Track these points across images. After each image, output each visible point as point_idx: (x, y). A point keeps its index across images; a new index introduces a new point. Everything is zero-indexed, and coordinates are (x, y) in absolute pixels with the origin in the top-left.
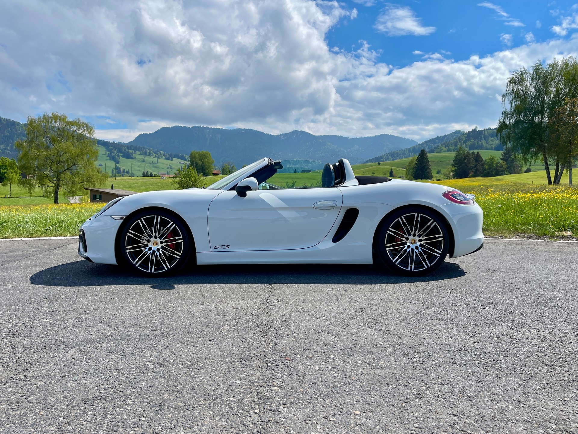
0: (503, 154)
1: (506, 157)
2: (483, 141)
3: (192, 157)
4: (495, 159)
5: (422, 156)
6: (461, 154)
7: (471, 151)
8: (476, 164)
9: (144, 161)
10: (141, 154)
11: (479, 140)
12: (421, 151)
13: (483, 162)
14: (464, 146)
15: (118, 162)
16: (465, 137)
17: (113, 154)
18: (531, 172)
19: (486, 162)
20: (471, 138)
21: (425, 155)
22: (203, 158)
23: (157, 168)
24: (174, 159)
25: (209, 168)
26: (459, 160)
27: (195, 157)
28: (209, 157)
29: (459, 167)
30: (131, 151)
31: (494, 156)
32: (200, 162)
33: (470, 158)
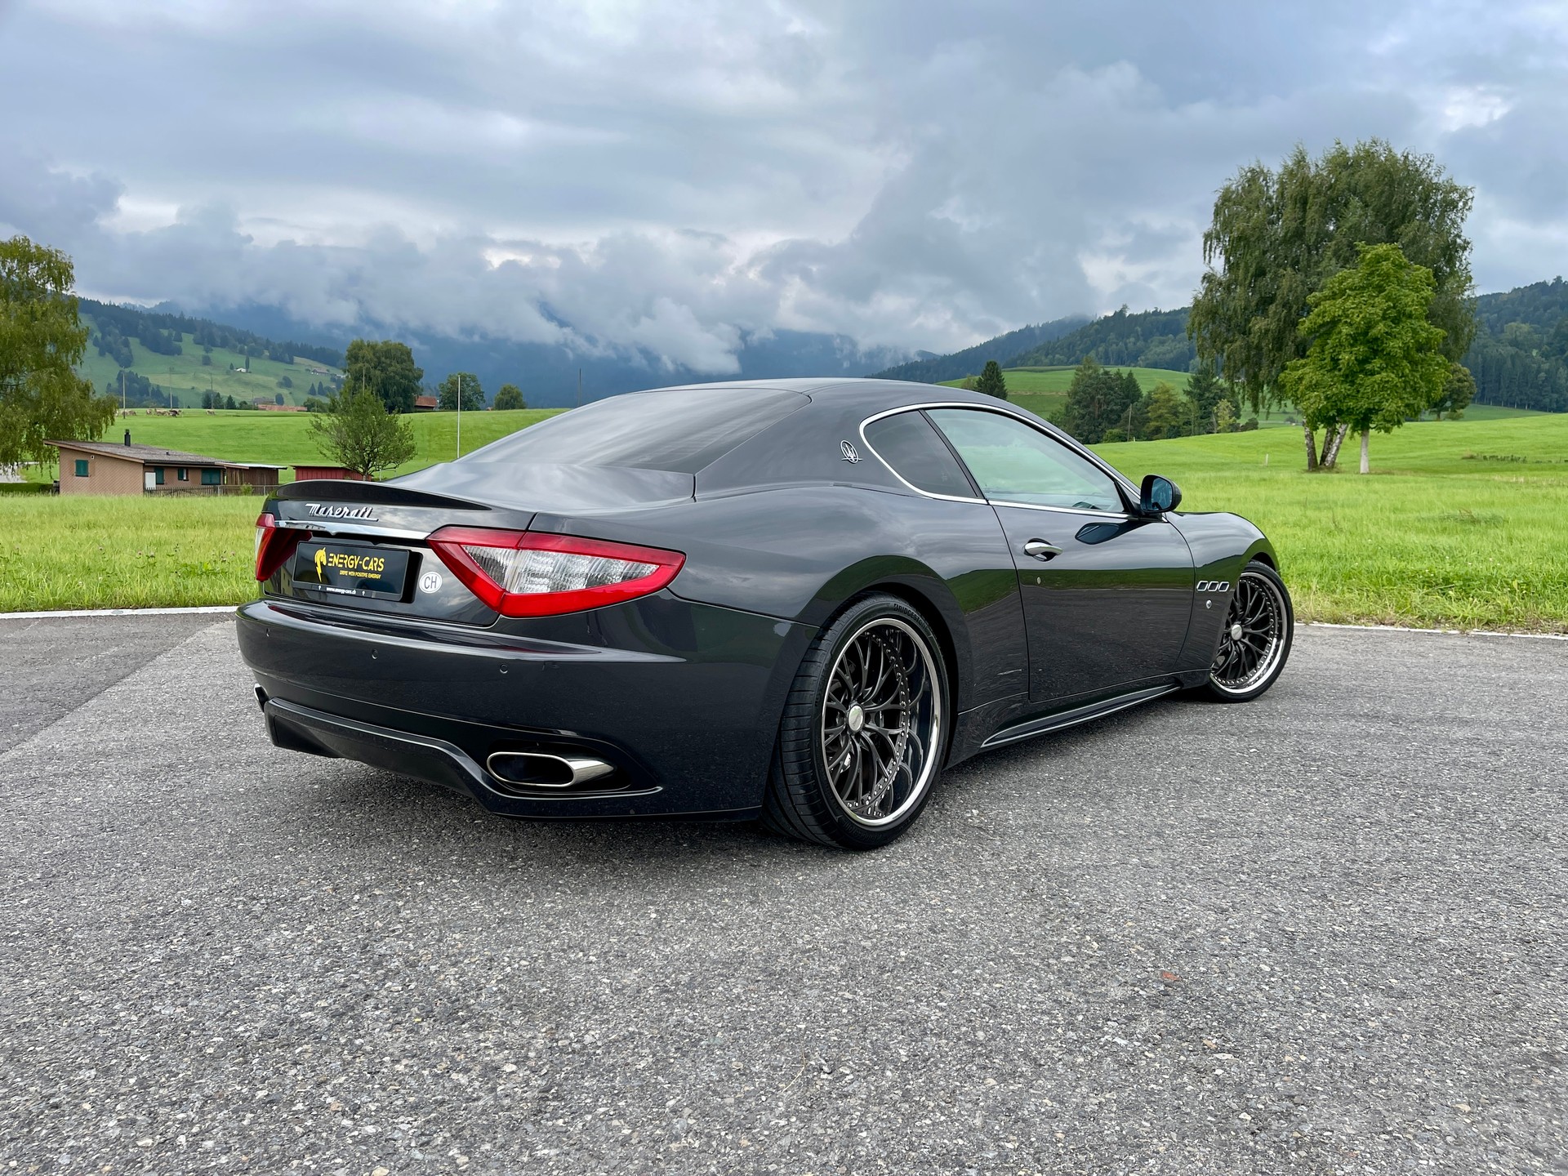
1: (1200, 388)
2: (1140, 344)
3: (354, 356)
4: (1172, 392)
5: (991, 378)
6: (1090, 377)
7: (1113, 370)
8: (1124, 403)
9: (207, 361)
10: (197, 342)
11: (1132, 339)
12: (988, 365)
13: (1143, 400)
14: (1092, 354)
15: (127, 362)
16: (1097, 330)
17: (109, 338)
18: (1257, 428)
19: (1150, 401)
20: (1112, 336)
21: (998, 375)
22: (388, 361)
23: (247, 384)
24: (297, 359)
25: (404, 391)
26: (1084, 392)
27: (363, 358)
28: (405, 361)
29: (1081, 411)
30: (165, 332)
31: (1169, 385)
32: (378, 372)
33: (1111, 388)
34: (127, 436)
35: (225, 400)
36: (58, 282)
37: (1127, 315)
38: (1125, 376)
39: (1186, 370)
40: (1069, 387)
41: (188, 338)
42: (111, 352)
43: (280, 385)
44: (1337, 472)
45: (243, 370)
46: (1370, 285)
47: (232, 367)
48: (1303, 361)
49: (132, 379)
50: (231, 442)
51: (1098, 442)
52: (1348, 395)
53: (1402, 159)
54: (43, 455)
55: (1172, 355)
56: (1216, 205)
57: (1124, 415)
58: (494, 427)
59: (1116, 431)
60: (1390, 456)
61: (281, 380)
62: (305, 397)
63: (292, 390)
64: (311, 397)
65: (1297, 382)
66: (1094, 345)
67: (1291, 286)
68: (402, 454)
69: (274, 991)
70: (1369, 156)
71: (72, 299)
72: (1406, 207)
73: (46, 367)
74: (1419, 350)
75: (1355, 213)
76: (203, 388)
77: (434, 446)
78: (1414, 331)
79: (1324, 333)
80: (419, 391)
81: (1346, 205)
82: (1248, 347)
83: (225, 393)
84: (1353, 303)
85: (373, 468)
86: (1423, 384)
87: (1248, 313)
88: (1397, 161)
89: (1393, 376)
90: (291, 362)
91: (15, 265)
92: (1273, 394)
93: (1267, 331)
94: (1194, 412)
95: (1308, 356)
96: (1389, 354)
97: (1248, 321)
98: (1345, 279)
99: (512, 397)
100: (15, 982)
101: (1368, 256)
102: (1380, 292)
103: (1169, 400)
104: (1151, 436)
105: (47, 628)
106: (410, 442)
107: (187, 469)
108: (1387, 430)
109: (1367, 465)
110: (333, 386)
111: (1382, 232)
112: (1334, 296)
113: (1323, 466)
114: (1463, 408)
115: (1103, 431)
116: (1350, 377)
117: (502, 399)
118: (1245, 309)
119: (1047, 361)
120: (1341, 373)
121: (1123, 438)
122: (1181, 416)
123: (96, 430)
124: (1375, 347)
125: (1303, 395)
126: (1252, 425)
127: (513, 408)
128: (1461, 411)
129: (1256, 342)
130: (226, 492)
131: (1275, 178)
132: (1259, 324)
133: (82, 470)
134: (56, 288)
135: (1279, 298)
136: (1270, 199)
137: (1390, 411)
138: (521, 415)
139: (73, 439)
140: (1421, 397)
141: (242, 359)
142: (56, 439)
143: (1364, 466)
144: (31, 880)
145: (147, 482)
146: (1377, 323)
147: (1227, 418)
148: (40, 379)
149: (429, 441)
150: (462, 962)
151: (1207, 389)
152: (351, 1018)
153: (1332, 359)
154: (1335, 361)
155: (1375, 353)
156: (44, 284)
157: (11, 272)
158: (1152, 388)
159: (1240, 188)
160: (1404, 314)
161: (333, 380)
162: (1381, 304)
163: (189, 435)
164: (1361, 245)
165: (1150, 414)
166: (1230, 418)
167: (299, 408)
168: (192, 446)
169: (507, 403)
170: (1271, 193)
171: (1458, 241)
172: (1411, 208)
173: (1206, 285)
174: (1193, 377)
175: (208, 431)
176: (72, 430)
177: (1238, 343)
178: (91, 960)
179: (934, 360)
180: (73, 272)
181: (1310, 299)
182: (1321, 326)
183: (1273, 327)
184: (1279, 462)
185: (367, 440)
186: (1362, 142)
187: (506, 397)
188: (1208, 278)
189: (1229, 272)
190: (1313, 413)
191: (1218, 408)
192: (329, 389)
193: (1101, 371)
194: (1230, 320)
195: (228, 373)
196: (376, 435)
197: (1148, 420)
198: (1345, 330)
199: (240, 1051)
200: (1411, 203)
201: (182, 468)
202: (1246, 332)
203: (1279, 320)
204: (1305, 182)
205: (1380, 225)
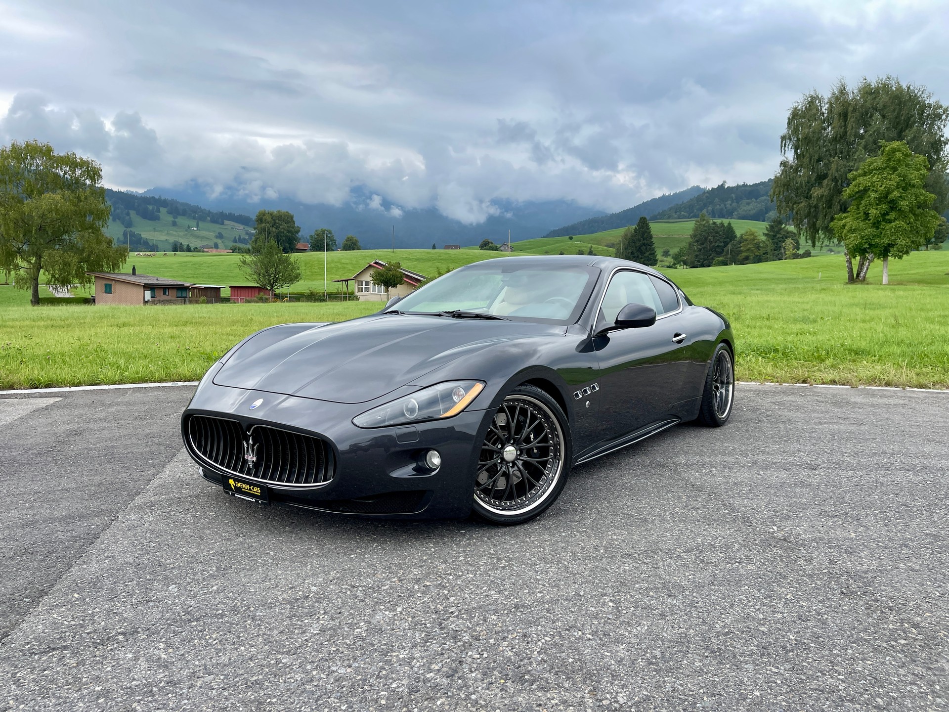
0: (768, 227)
1: (774, 232)
2: (734, 204)
3: (260, 219)
4: (756, 234)
5: (642, 227)
6: (704, 225)
7: (718, 221)
8: (725, 242)
9: (174, 224)
10: (169, 213)
11: (729, 202)
12: (641, 219)
13: (737, 239)
14: (704, 211)
15: (129, 224)
16: (707, 197)
17: (118, 211)
18: (810, 256)
19: (741, 241)
20: (717, 200)
21: (647, 225)
22: (280, 222)
23: (197, 237)
24: (226, 222)
25: (289, 240)
26: (700, 235)
27: (265, 220)
28: (290, 222)
29: (699, 247)
30: (150, 207)
31: (753, 230)
32: (274, 229)
33: (717, 232)
34: (134, 269)
35: (185, 247)
36: (93, 179)
37: (726, 187)
38: (726, 225)
39: (764, 221)
40: (691, 232)
41: (163, 210)
42: (119, 219)
43: (217, 237)
44: (867, 284)
45: (195, 229)
46: (887, 167)
47: (189, 227)
48: (845, 215)
49: (132, 235)
50: (190, 272)
51: (709, 266)
52: (875, 235)
53: (906, 88)
54: (84, 281)
55: (754, 211)
56: (789, 119)
57: (725, 249)
58: (343, 261)
59: (721, 259)
60: (899, 273)
61: (217, 234)
62: (232, 244)
63: (223, 240)
64: (234, 244)
65: (841, 228)
66: (705, 206)
67: (837, 168)
68: (293, 278)
69: (401, 656)
70: (886, 87)
71: (102, 189)
72: (909, 119)
73: (87, 229)
74: (919, 207)
75: (877, 121)
76: (172, 240)
77: (308, 273)
78: (917, 197)
79: (859, 197)
80: (297, 240)
81: (871, 116)
82: (810, 206)
83: (185, 242)
84: (878, 178)
85: (276, 287)
86: (922, 228)
87: (810, 185)
88: (902, 90)
89: (903, 223)
90: (223, 224)
91: (68, 169)
92: (825, 236)
93: (822, 196)
94: (770, 247)
95: (849, 212)
96: (900, 210)
97: (810, 190)
98: (872, 163)
99: (352, 243)
100: (236, 649)
101: (887, 149)
102: (894, 171)
103: (754, 240)
104: (744, 261)
105: (139, 395)
106: (298, 271)
107: (169, 288)
108: (900, 258)
109: (887, 278)
110: (247, 238)
111: (894, 134)
112: (865, 174)
113: (858, 280)
114: (942, 242)
115: (713, 259)
116: (876, 225)
117: (347, 244)
118: (808, 182)
119: (676, 216)
120: (871, 221)
121: (725, 263)
122: (762, 249)
123: (115, 266)
124: (893, 205)
125: (846, 236)
126: (807, 254)
127: (353, 249)
128: (941, 244)
129: (815, 203)
130: (191, 302)
131: (826, 101)
132: (817, 192)
133: (108, 289)
134: (92, 182)
135: (830, 176)
136: (823, 114)
137: (901, 245)
138: (359, 254)
139: (103, 271)
140: (921, 236)
141: (194, 223)
142: (93, 271)
143: (885, 280)
144: (211, 572)
145: (146, 297)
146: (893, 191)
147: (791, 250)
148: (83, 236)
149: (305, 270)
150: (508, 637)
151: (778, 232)
152: (459, 678)
153: (865, 213)
154: (867, 215)
155: (892, 209)
156: (84, 180)
157: (65, 173)
158: (743, 232)
159: (804, 107)
160: (910, 185)
161: (247, 234)
162: (895, 178)
163: (166, 268)
164: (882, 142)
165: (742, 248)
166: (793, 250)
167: (228, 251)
168: (167, 274)
169: (350, 247)
170: (823, 110)
171: (942, 139)
172: (912, 119)
173: (782, 168)
174: (769, 225)
175: (178, 265)
176: (102, 266)
177: (803, 204)
178: (276, 632)
179: (606, 216)
180: (102, 173)
181: (850, 176)
182: (857, 193)
183: (826, 193)
184: (827, 277)
185: (272, 270)
186: (881, 78)
187: (349, 243)
188: (784, 164)
189: (797, 160)
190: (853, 247)
191: (785, 244)
192: (244, 239)
193: (711, 222)
194: (798, 189)
195: (186, 230)
196: (277, 267)
197: (741, 252)
198: (873, 195)
199: (402, 702)
200: (912, 116)
201: (165, 288)
202: (808, 197)
203: (830, 190)
204: (846, 104)
205: (893, 129)
